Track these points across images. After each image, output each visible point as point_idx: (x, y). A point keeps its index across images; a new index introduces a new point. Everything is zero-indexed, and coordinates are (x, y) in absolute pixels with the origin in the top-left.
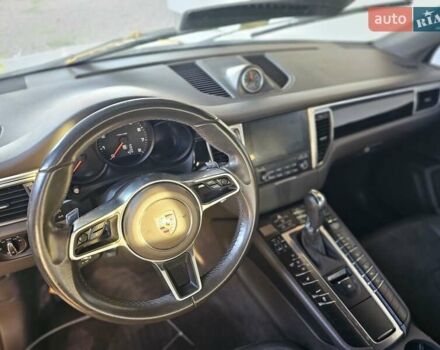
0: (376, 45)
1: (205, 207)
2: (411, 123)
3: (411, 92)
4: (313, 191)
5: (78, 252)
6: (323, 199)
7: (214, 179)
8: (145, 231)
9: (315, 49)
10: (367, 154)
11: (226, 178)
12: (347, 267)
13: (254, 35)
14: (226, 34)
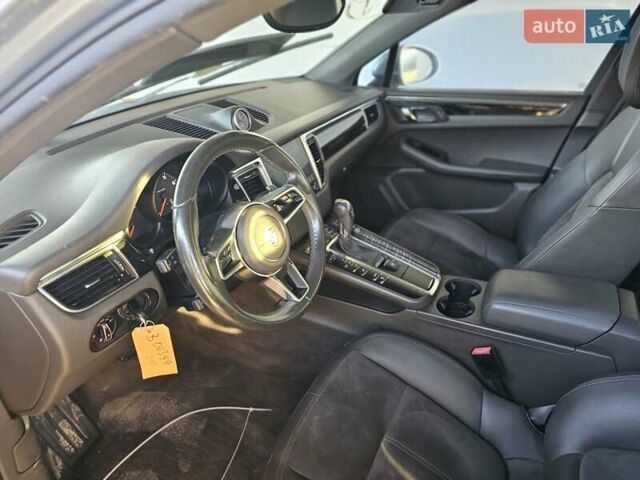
0: (308, 76)
1: (286, 221)
2: (367, 138)
3: (359, 110)
4: (338, 200)
5: (225, 272)
6: (348, 203)
7: (286, 195)
8: (259, 247)
9: (263, 88)
10: (346, 171)
11: (294, 192)
12: (383, 254)
13: (202, 82)
14: (163, 88)
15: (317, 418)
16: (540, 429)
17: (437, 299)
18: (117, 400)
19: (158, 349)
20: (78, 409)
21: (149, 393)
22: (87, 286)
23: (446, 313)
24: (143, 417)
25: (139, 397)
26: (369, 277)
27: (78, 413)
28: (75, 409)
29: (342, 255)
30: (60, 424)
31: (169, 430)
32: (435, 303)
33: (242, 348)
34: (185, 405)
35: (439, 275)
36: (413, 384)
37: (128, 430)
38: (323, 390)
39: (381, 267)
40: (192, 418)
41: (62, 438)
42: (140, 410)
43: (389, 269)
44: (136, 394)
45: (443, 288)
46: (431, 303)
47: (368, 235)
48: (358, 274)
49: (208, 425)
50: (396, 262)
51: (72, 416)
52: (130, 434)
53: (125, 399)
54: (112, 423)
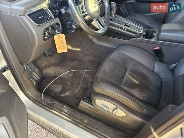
4: (112, 3)
6: (115, 4)
12: (125, 22)
15: (107, 66)
16: (172, 70)
17: (143, 35)
18: (47, 68)
19: (62, 43)
20: (37, 69)
21: (56, 67)
22: (40, 17)
23: (145, 38)
24: (55, 73)
25: (53, 68)
26: (121, 28)
27: (37, 70)
28: (36, 69)
29: (112, 22)
30: (33, 73)
31: (63, 75)
32: (142, 36)
33: (81, 55)
34: (67, 70)
35: (143, 28)
36: (134, 59)
37: (51, 76)
38: (109, 60)
39: (125, 25)
40: (69, 72)
41: (34, 76)
42: (54, 71)
43: (127, 26)
44: (52, 67)
45: (144, 32)
46: (141, 36)
47: (119, 17)
48: (118, 27)
49: (74, 74)
50: (129, 24)
51: (36, 71)
52: (52, 76)
53: (49, 68)
54: (46, 74)
